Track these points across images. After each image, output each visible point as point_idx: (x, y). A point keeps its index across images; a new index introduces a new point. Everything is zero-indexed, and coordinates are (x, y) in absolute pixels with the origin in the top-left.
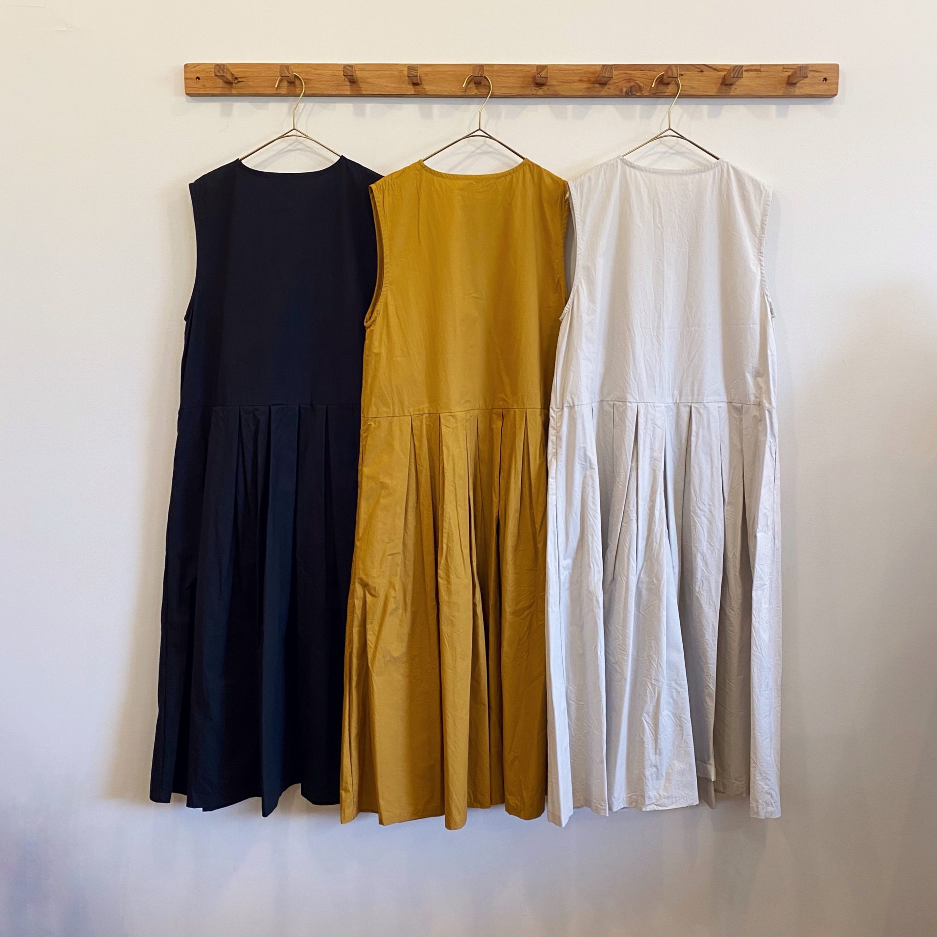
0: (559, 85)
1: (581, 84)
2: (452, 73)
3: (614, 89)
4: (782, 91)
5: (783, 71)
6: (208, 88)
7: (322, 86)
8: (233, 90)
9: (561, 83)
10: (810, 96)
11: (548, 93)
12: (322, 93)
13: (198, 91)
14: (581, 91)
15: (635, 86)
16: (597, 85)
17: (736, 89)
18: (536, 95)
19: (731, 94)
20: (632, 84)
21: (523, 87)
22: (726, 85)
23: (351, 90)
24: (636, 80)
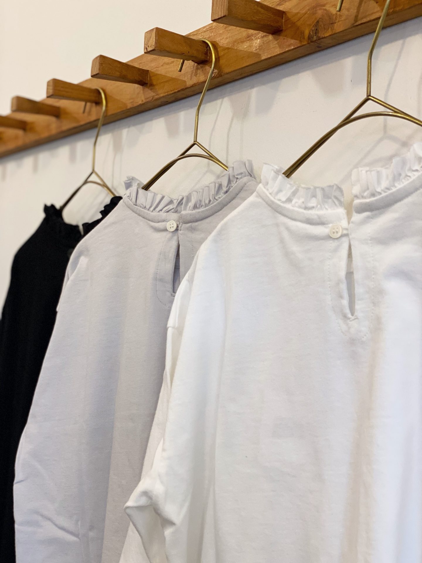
3: (292, 38)
15: (321, 17)
16: (270, 37)
24: (324, 5)
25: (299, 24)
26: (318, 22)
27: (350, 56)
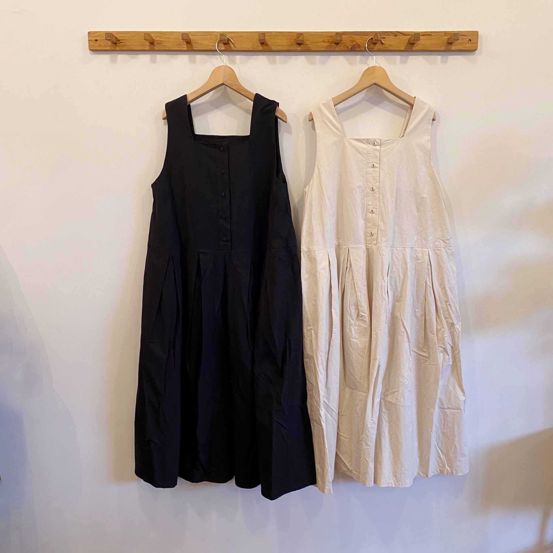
0: (311, 44)
1: (324, 43)
2: (247, 37)
3: (344, 47)
4: (444, 48)
5: (445, 36)
6: (102, 46)
7: (170, 45)
8: (117, 47)
9: (312, 43)
10: (461, 51)
11: (304, 49)
12: (169, 49)
13: (97, 48)
14: (323, 47)
15: (356, 45)
16: (334, 44)
17: (416, 46)
18: (297, 50)
19: (414, 49)
20: (354, 43)
21: (290, 45)
22: (411, 44)
23: (187, 47)
24: (357, 41)
25: (346, 43)
26: (354, 45)
27: (358, 56)
